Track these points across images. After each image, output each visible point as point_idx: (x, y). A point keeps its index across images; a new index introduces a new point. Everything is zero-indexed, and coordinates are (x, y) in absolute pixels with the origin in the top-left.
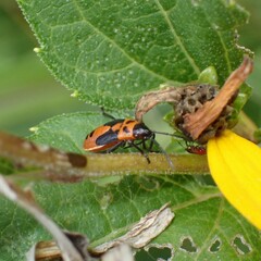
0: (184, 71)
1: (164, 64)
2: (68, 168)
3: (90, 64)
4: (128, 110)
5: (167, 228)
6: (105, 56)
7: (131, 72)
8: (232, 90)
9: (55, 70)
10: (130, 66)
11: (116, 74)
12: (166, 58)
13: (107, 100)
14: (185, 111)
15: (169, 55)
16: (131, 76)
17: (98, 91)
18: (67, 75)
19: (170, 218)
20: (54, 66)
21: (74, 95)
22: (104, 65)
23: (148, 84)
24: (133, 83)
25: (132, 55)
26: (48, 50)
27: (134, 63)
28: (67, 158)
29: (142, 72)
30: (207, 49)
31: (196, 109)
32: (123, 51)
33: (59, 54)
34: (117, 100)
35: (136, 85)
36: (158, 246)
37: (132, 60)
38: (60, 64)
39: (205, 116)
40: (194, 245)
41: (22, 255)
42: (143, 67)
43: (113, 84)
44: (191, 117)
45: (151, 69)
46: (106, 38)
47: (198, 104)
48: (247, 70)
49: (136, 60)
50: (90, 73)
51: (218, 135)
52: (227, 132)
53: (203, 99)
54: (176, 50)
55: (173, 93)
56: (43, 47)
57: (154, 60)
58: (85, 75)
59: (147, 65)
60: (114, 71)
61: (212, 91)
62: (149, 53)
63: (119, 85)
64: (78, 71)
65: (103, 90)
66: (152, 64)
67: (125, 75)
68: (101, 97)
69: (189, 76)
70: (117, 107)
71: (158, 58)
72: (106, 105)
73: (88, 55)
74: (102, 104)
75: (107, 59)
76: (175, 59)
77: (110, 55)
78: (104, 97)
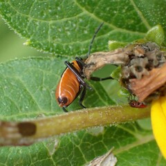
0: (133, 21)
1: (113, 15)
3: (42, 14)
6: (57, 5)
7: (81, 20)
9: (9, 19)
10: (81, 14)
11: (67, 22)
12: (116, 10)
13: (58, 47)
14: (133, 76)
15: (118, 7)
16: (81, 24)
17: (49, 39)
18: (21, 24)
20: (8, 15)
22: (56, 13)
24: (83, 30)
25: (83, 5)
27: (85, 12)
29: (92, 21)
31: (143, 76)
33: (13, 4)
34: (67, 47)
35: (86, 32)
37: (84, 9)
38: (14, 13)
42: (93, 16)
43: (64, 31)
44: (137, 83)
45: (101, 18)
47: (144, 71)
49: (87, 9)
50: (43, 21)
55: (121, 55)
57: (104, 10)
58: (38, 23)
59: (97, 14)
60: (65, 19)
62: (99, 4)
64: (31, 19)
65: (54, 38)
66: (101, 14)
67: (76, 23)
68: (52, 45)
69: (137, 26)
70: (67, 54)
71: (108, 9)
72: (57, 52)
73: (41, 4)
74: (53, 51)
75: (59, 8)
76: (124, 11)
77: (62, 4)
78: (55, 45)
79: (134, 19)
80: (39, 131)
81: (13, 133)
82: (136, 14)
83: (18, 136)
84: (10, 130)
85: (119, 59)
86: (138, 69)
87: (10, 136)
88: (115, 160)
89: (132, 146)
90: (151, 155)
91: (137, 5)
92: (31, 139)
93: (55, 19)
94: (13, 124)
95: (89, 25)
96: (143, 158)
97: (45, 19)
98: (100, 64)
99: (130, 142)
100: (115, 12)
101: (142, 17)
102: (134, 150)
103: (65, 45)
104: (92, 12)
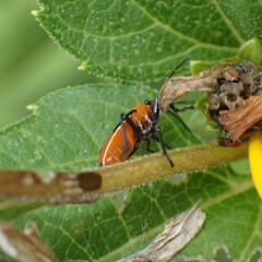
0: (220, 33)
1: (194, 26)
2: (78, 195)
3: (101, 28)
4: (148, 81)
6: (121, 16)
7: (152, 34)
9: (58, 37)
10: (153, 26)
11: (133, 37)
12: (197, 19)
13: (124, 70)
14: (223, 107)
15: (201, 16)
16: (152, 39)
17: (112, 61)
18: (74, 42)
19: (201, 223)
21: (82, 68)
22: (119, 27)
23: (173, 48)
24: (157, 46)
25: (154, 14)
26: (49, 13)
27: (157, 23)
28: (77, 183)
29: (167, 34)
30: (251, 22)
31: (237, 106)
32: (143, 9)
33: (63, 17)
34: (135, 70)
35: (159, 50)
37: (155, 19)
38: (65, 28)
40: (229, 257)
42: (167, 28)
43: (129, 50)
44: (230, 115)
45: (178, 30)
47: (239, 99)
49: (160, 20)
50: (102, 38)
54: (211, 10)
56: (42, 9)
57: (182, 20)
58: (96, 41)
59: (174, 25)
60: (131, 34)
62: (176, 12)
64: (87, 35)
65: (117, 59)
66: (179, 25)
67: (145, 38)
68: (115, 69)
69: (226, 39)
70: (136, 79)
71: (187, 18)
72: (122, 77)
73: (99, 16)
74: (117, 76)
75: (123, 20)
76: (208, 20)
77: (127, 15)
78: (119, 68)
79: (221, 30)
80: (104, 183)
81: (73, 187)
82: (223, 24)
84: (69, 183)
85: (206, 85)
86: (231, 97)
87: (69, 192)
88: (204, 216)
89: (225, 196)
90: (250, 208)
91: (225, 13)
92: (95, 195)
93: (118, 34)
94: (72, 176)
95: (163, 40)
96: (239, 212)
97: (105, 35)
98: (180, 92)
99: (222, 191)
100: (197, 22)
101: (232, 28)
102: (227, 201)
103: (132, 67)
104: (166, 23)
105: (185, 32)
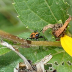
5: (51, 59)
8: (67, 24)
11: (37, 22)
18: (25, 23)
20: (22, 20)
21: (27, 27)
23: (45, 25)
24: (42, 24)
25: (41, 18)
26: (21, 17)
27: (42, 20)
29: (44, 22)
30: (60, 15)
33: (23, 18)
34: (38, 29)
35: (42, 25)
36: (49, 64)
38: (24, 20)
39: (60, 31)
40: (58, 63)
41: (15, 66)
46: (35, 14)
48: (70, 19)
51: (63, 36)
52: (65, 35)
53: (59, 27)
54: (52, 16)
55: (52, 26)
56: (19, 16)
58: (30, 23)
61: (62, 25)
63: (38, 25)
64: (28, 22)
65: (34, 26)
66: (46, 20)
67: (40, 22)
71: (48, 18)
75: (35, 19)
76: (52, 18)
78: (34, 28)
79: (54, 21)
81: (26, 42)
82: (55, 19)
83: (27, 43)
84: (25, 41)
87: (25, 42)
88: (52, 56)
90: (61, 55)
91: (55, 17)
92: (30, 45)
96: (59, 55)
97: (32, 22)
100: (50, 19)
104: (44, 20)
105: (47, 21)
